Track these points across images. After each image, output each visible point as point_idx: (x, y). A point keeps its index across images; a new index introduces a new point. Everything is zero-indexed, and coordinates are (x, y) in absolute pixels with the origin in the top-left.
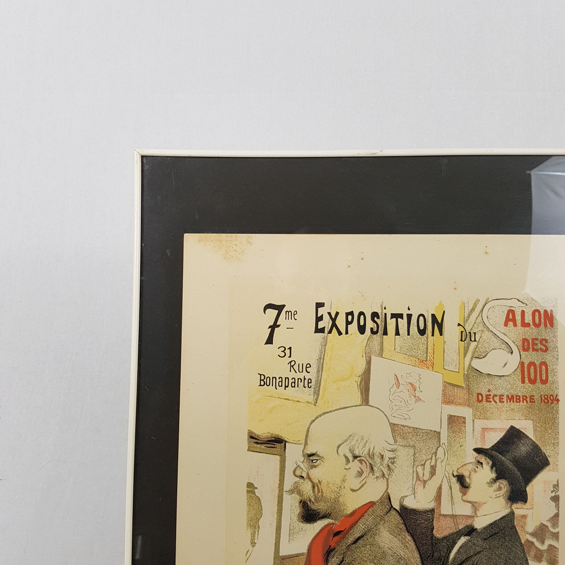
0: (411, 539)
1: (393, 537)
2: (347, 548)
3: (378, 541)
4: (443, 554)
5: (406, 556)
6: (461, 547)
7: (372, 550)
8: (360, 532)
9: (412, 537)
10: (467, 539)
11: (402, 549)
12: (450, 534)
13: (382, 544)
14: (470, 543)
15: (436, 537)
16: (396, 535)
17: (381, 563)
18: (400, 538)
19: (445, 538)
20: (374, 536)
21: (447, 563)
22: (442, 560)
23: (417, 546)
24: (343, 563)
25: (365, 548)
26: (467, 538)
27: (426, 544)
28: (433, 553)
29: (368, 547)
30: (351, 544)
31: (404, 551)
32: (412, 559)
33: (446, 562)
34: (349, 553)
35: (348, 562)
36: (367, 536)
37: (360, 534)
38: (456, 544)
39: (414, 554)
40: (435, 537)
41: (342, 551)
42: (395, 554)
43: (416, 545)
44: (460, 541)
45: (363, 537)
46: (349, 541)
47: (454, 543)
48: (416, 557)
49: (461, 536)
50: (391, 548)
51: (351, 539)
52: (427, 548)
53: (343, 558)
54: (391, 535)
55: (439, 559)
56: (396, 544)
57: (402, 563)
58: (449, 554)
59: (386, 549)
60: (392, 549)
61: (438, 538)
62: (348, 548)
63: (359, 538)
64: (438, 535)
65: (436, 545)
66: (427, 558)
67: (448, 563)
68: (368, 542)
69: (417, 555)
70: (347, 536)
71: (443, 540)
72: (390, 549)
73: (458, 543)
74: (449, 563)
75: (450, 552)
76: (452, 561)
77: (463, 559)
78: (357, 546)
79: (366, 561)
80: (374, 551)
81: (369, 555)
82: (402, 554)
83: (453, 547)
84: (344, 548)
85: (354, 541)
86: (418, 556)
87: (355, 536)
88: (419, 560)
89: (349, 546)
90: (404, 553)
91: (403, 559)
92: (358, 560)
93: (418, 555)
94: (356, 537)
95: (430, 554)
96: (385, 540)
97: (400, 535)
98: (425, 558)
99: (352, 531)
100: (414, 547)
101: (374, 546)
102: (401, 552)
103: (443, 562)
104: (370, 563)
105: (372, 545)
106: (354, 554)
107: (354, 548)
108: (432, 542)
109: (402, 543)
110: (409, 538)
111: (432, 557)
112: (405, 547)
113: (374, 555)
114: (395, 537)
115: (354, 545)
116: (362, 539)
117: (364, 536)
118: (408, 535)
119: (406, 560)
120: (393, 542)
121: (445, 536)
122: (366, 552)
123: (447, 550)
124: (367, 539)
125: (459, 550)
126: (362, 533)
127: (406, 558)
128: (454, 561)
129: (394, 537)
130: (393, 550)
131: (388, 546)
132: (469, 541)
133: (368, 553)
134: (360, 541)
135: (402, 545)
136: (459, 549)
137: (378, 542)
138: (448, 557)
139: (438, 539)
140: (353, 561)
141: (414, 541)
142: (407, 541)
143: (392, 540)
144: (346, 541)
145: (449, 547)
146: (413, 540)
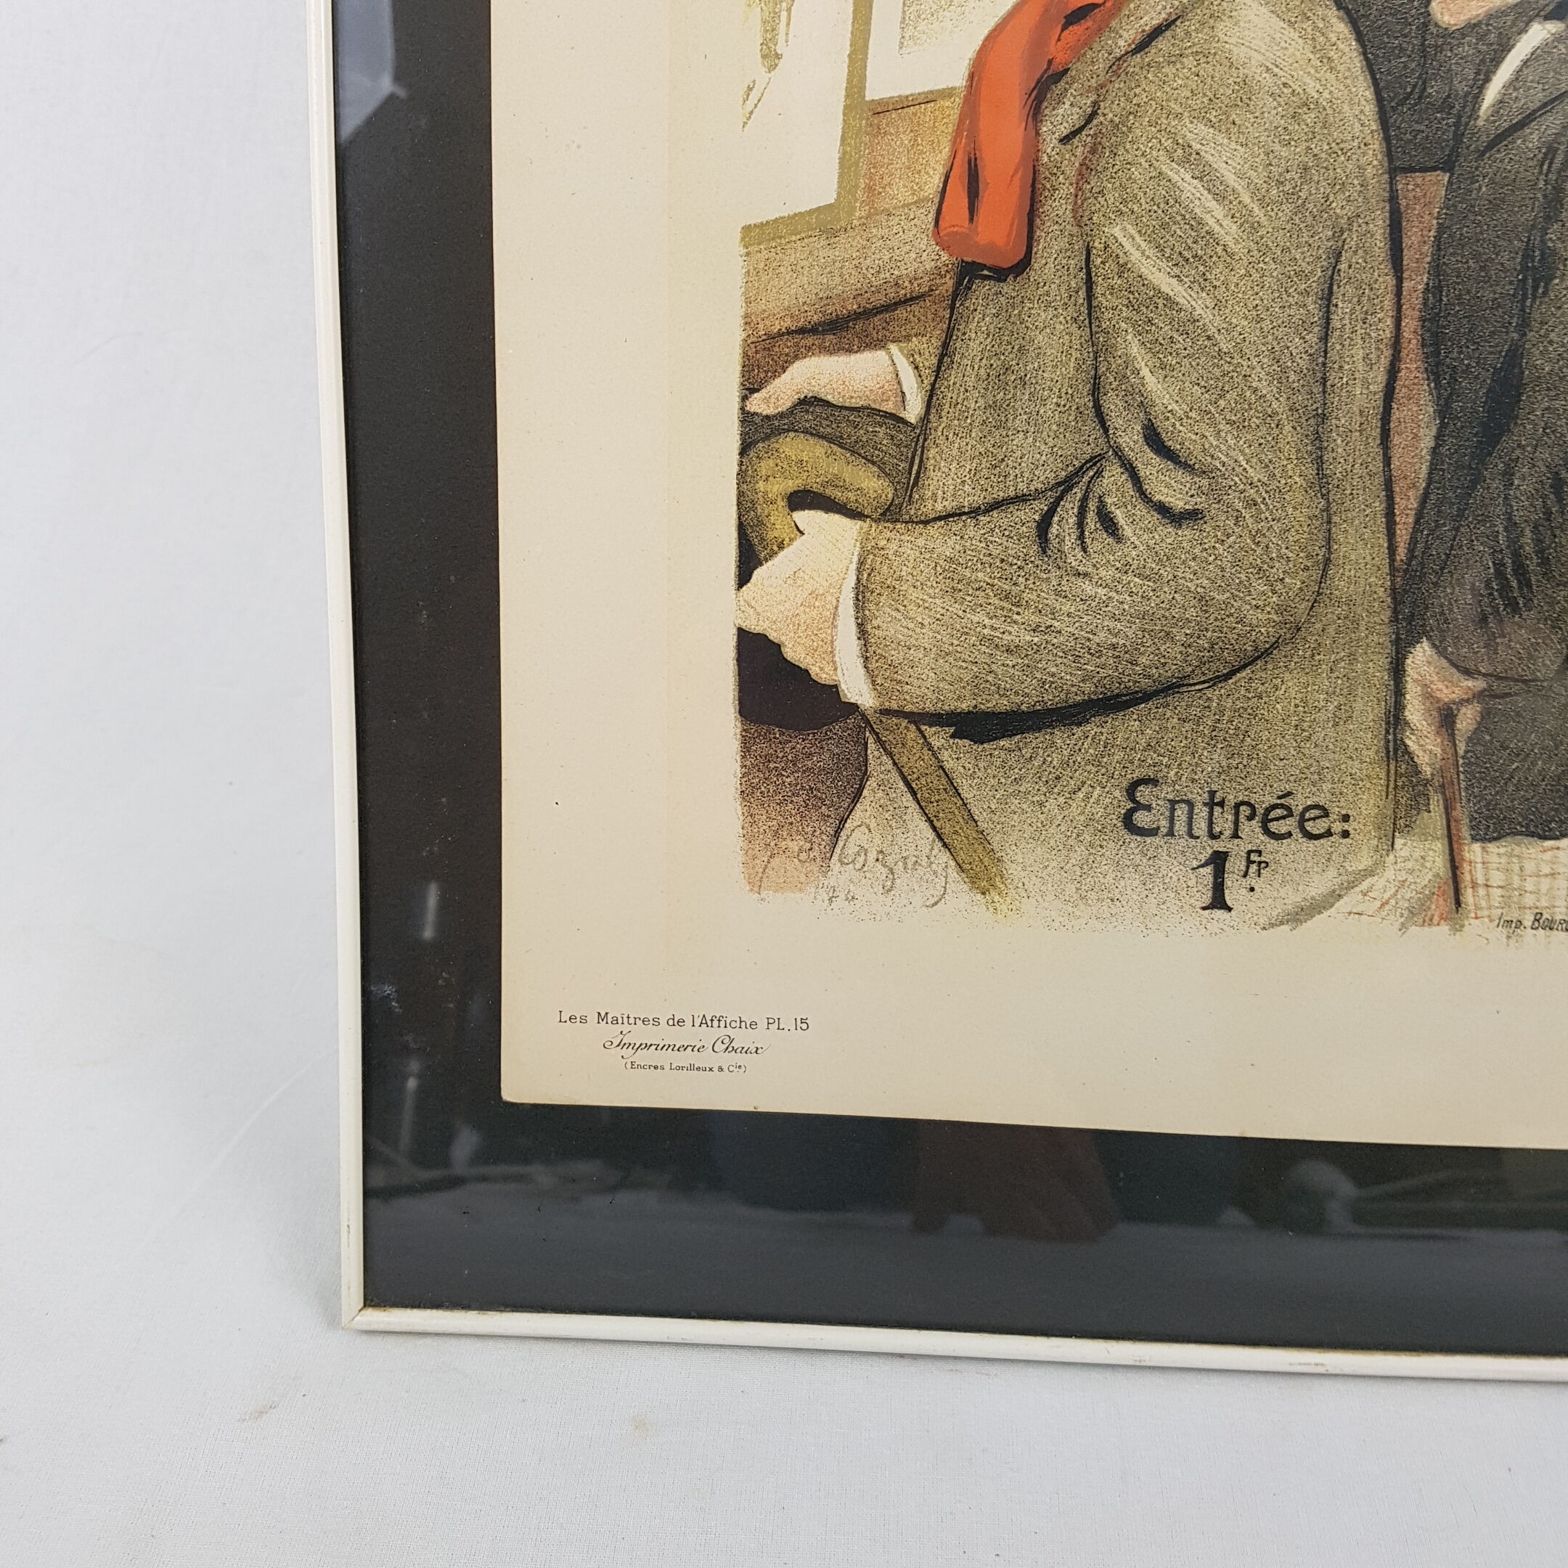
0: (1346, 31)
1: (1282, 24)
2: (1111, 67)
3: (1226, 39)
4: (1461, 88)
5: (1326, 95)
6: (1525, 63)
7: (1202, 73)
8: (1165, 8)
9: (1354, 22)
10: (1553, 31)
11: (1312, 71)
12: (1492, 12)
13: (1239, 53)
14: (1561, 47)
15: (1440, 23)
16: (1293, 20)
17: (1234, 123)
18: (1309, 30)
19: (1472, 27)
20: (1212, 21)
21: (1472, 122)
22: (1455, 111)
23: (1367, 59)
24: (1095, 122)
25: (1178, 66)
26: (1553, 27)
27: (1402, 49)
28: (1424, 83)
29: (1189, 62)
30: (1127, 53)
31: (1318, 75)
32: (1346, 108)
33: (1470, 117)
34: (1117, 86)
35: (1112, 121)
36: (1187, 23)
37: (1164, 15)
38: (1509, 51)
39: (1354, 90)
40: (1436, 25)
41: (1093, 81)
42: (1285, 90)
43: (1365, 54)
44: (1525, 37)
45: (1173, 27)
46: (1121, 43)
47: (1504, 48)
48: (1362, 99)
49: (1531, 21)
50: (1271, 66)
51: (1127, 35)
52: (1405, 67)
53: (1095, 103)
54: (1274, 19)
55: (1446, 106)
56: (1291, 50)
57: (1309, 120)
58: (1482, 89)
59: (1254, 70)
60: (1276, 70)
61: (1446, 29)
62: (1115, 68)
63: (1158, 32)
64: (1446, 18)
65: (1436, 54)
66: (1402, 103)
67: (1476, 119)
68: (1189, 44)
69: (1364, 92)
70: (1113, 24)
71: (1464, 36)
72: (1268, 70)
73: (1519, 45)
74: (1480, 123)
75: (1487, 80)
76: (1490, 113)
77: (1532, 106)
78: (1147, 60)
79: (1179, 116)
80: (1209, 79)
81: (1189, 94)
82: (1312, 87)
83: (1497, 61)
84: (1101, 66)
85: (1136, 42)
86: (1369, 94)
87: (1142, 22)
88: (1370, 109)
89: (1119, 59)
90: (1318, 86)
91: (1312, 106)
92: (1151, 111)
93: (1367, 93)
94: (1147, 28)
95: (1415, 86)
96: (1253, 38)
97: (1308, 18)
98: (1393, 104)
99: (1132, 6)
100: (1357, 63)
101: (1210, 59)
102: (1308, 80)
103: (1459, 117)
104: (1192, 122)
105: (1203, 55)
106: (1137, 91)
107: (1137, 69)
108: (1423, 45)
109: (1315, 47)
110: (1340, 28)
111: (1420, 98)
112: (1325, 61)
113: (1208, 93)
114: (1291, 24)
115: (1138, 58)
116: (1168, 33)
117: (1178, 23)
118: (1339, 18)
119: (1325, 109)
120: (1283, 44)
121: (1473, 22)
122: (1180, 82)
123: (1477, 73)
124: (1187, 33)
125: (1519, 71)
126: (1168, 10)
127: (1324, 103)
128: (1498, 112)
129: (1285, 26)
130: (1281, 73)
131: (1261, 58)
132: (1558, 38)
133: (1186, 86)
134: (1162, 43)
135: (1312, 56)
136: (1521, 70)
137: (1227, 46)
138: (1478, 97)
139: (1446, 34)
140: (1131, 117)
141: (1360, 38)
142: (1334, 39)
143: (1278, 36)
144: (1110, 42)
145: (1483, 61)
146: (1353, 37)
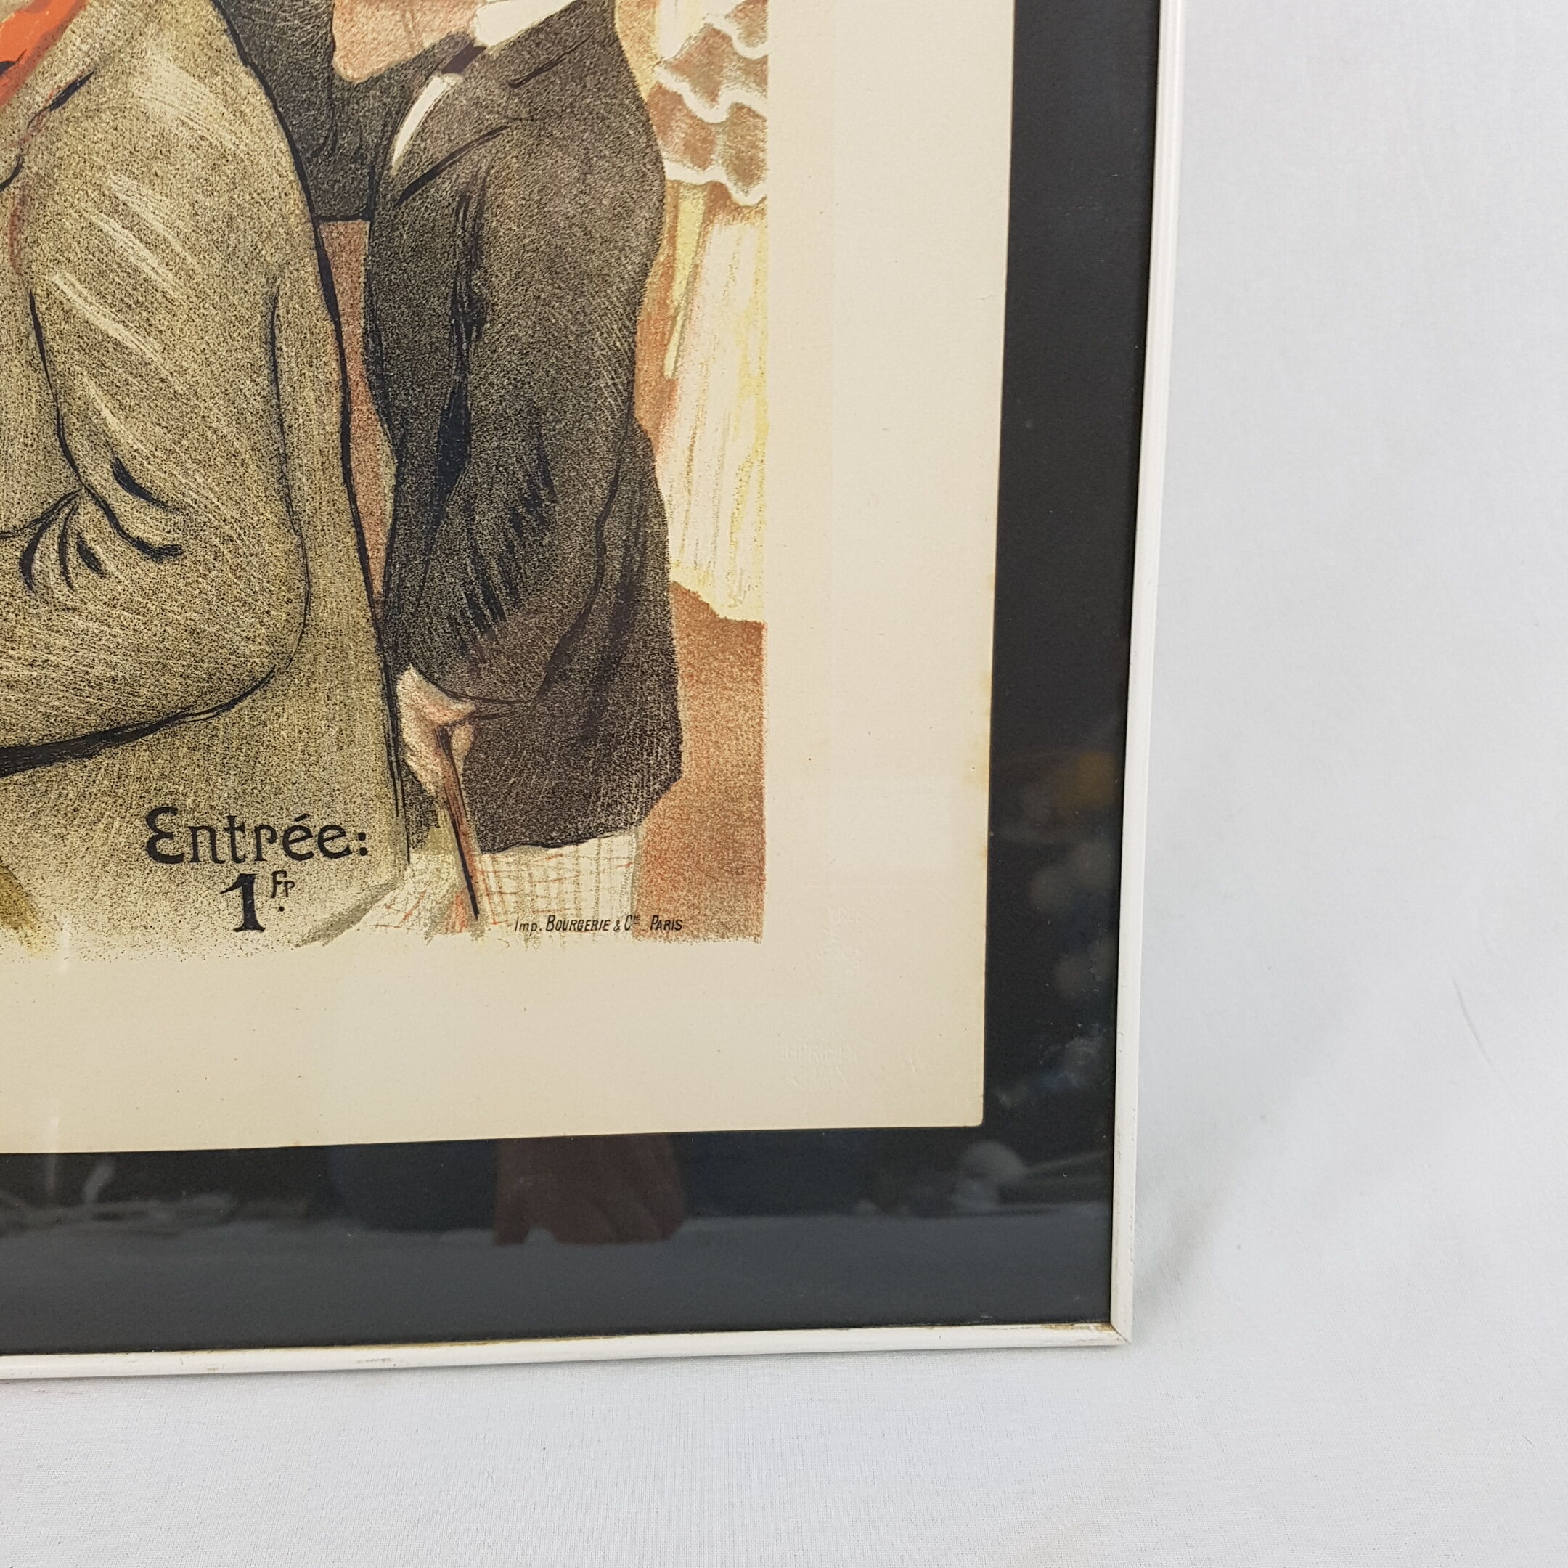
0: (255, 86)
1: (192, 79)
2: (30, 122)
3: (140, 94)
4: (372, 139)
5: (242, 147)
6: (430, 115)
7: (120, 127)
8: (77, 65)
9: (261, 77)
10: (453, 84)
11: (227, 125)
12: (393, 66)
13: (154, 108)
14: (462, 98)
15: (344, 77)
16: (202, 75)
17: (156, 175)
18: (219, 85)
19: (374, 81)
20: (124, 78)
21: (385, 173)
22: (368, 162)
23: (277, 112)
24: (21, 175)
25: (97, 120)
26: (452, 80)
27: (311, 104)
28: (335, 135)
29: (107, 116)
30: (45, 108)
31: (233, 129)
32: (263, 160)
33: (383, 167)
34: (39, 140)
35: (37, 174)
36: (101, 79)
37: (77, 72)
38: (413, 103)
39: (269, 142)
40: (341, 79)
41: (15, 135)
42: (203, 143)
43: (275, 107)
44: (426, 90)
45: (87, 83)
46: (38, 99)
47: (407, 101)
48: (278, 151)
49: (430, 75)
50: (185, 120)
51: (43, 91)
52: (315, 120)
53: (19, 157)
54: (185, 75)
55: (358, 157)
56: (204, 104)
57: (229, 172)
58: (391, 140)
59: (169, 123)
60: (191, 124)
61: (350, 83)
62: (35, 122)
63: (72, 88)
64: (350, 72)
65: (343, 107)
66: (315, 154)
67: (388, 169)
68: (104, 100)
69: (278, 143)
70: (29, 81)
71: (368, 90)
72: (183, 123)
73: (421, 97)
74: (393, 172)
75: (395, 131)
76: (401, 163)
77: (441, 157)
78: (65, 115)
79: (102, 168)
80: (128, 132)
81: (110, 147)
82: (229, 140)
83: (402, 113)
84: (21, 122)
85: (54, 98)
86: (284, 146)
87: (57, 78)
88: (286, 160)
89: (38, 114)
90: (234, 138)
91: (230, 158)
92: (74, 164)
93: (282, 145)
94: (62, 85)
95: (326, 138)
96: (166, 93)
97: (217, 74)
98: (308, 155)
99: (45, 63)
100: (269, 116)
101: (126, 114)
102: (224, 134)
103: (373, 167)
104: (115, 175)
105: (121, 110)
106: (59, 145)
107: (57, 124)
108: (330, 98)
109: (226, 101)
110: (249, 83)
111: (333, 149)
112: (238, 114)
113: (128, 147)
114: (201, 79)
115: (56, 113)
116: (83, 89)
117: (92, 79)
118: (246, 73)
119: (242, 161)
120: (195, 98)
121: (375, 76)
122: (99, 135)
123: (385, 125)
124: (102, 89)
125: (424, 124)
126: (81, 67)
127: (242, 155)
128: (409, 162)
129: (195, 81)
130: (196, 127)
131: (176, 112)
132: (459, 91)
133: (105, 139)
134: (78, 99)
135: (225, 110)
136: (426, 121)
137: (142, 101)
138: (388, 148)
139: (351, 87)
140: (56, 170)
141: (269, 92)
142: (244, 94)
143: (189, 91)
144: (28, 98)
145: (389, 113)
146: (263, 91)
